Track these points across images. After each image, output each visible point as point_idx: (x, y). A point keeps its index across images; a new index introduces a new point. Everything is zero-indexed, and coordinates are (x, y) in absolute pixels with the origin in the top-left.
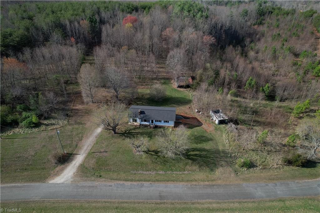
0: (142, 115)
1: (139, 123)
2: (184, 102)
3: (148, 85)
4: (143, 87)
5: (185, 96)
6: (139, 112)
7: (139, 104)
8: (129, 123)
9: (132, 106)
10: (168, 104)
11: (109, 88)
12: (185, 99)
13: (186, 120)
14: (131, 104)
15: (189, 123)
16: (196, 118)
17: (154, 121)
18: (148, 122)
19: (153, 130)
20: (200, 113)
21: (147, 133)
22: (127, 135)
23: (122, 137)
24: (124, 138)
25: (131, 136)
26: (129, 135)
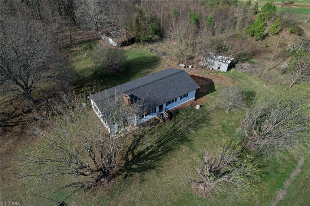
2: (151, 62)
5: (141, 54)
17: (164, 106)
18: (153, 112)
19: (172, 123)
20: (190, 67)
21: (170, 136)
22: (139, 165)
23: (134, 178)
24: (138, 176)
25: (149, 161)
26: (143, 163)
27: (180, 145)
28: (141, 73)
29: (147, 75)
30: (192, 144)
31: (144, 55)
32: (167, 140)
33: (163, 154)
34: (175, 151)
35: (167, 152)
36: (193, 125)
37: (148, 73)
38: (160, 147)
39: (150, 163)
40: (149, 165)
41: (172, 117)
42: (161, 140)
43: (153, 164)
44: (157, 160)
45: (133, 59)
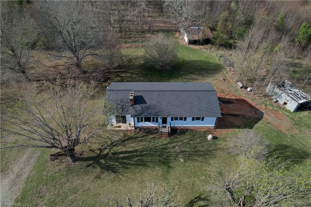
0: (138, 107)
1: (132, 123)
2: (209, 70)
3: (137, 41)
4: (128, 45)
5: (206, 58)
6: (131, 100)
7: (126, 77)
8: (109, 127)
9: (113, 85)
10: (183, 75)
11: (59, 49)
12: (208, 63)
13: (227, 105)
14: (109, 79)
15: (237, 113)
16: (243, 100)
17: (169, 119)
18: (153, 121)
19: (168, 140)
20: (249, 89)
21: (155, 152)
22: (107, 162)
23: (94, 171)
24: (98, 171)
25: (117, 164)
26: (111, 163)
27: (157, 166)
28: (188, 77)
29: (190, 82)
30: (168, 172)
31: (208, 60)
32: (149, 155)
33: (135, 164)
34: (146, 169)
35: (139, 165)
36: (187, 153)
37: (194, 80)
38: (137, 157)
39: (116, 166)
40: (114, 167)
41: (174, 135)
42: (143, 151)
43: (118, 168)
44: (124, 167)
45: (193, 60)
